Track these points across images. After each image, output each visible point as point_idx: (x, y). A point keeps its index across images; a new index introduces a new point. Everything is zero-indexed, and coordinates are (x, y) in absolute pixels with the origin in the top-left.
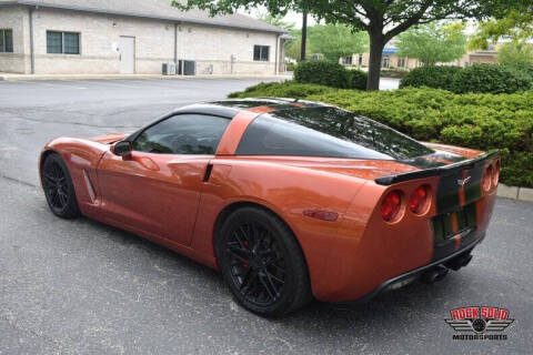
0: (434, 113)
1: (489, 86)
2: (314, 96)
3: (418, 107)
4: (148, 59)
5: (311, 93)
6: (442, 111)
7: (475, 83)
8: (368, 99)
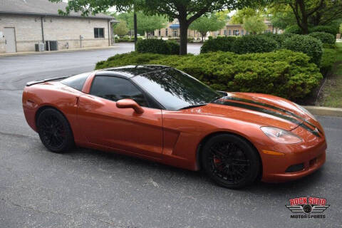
0: (230, 66)
1: (254, 48)
2: (154, 61)
3: (219, 64)
4: (25, 42)
5: (152, 59)
6: (233, 65)
7: (246, 47)
8: (189, 61)
